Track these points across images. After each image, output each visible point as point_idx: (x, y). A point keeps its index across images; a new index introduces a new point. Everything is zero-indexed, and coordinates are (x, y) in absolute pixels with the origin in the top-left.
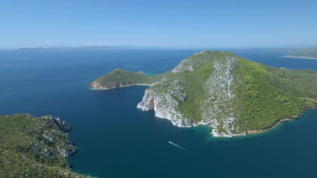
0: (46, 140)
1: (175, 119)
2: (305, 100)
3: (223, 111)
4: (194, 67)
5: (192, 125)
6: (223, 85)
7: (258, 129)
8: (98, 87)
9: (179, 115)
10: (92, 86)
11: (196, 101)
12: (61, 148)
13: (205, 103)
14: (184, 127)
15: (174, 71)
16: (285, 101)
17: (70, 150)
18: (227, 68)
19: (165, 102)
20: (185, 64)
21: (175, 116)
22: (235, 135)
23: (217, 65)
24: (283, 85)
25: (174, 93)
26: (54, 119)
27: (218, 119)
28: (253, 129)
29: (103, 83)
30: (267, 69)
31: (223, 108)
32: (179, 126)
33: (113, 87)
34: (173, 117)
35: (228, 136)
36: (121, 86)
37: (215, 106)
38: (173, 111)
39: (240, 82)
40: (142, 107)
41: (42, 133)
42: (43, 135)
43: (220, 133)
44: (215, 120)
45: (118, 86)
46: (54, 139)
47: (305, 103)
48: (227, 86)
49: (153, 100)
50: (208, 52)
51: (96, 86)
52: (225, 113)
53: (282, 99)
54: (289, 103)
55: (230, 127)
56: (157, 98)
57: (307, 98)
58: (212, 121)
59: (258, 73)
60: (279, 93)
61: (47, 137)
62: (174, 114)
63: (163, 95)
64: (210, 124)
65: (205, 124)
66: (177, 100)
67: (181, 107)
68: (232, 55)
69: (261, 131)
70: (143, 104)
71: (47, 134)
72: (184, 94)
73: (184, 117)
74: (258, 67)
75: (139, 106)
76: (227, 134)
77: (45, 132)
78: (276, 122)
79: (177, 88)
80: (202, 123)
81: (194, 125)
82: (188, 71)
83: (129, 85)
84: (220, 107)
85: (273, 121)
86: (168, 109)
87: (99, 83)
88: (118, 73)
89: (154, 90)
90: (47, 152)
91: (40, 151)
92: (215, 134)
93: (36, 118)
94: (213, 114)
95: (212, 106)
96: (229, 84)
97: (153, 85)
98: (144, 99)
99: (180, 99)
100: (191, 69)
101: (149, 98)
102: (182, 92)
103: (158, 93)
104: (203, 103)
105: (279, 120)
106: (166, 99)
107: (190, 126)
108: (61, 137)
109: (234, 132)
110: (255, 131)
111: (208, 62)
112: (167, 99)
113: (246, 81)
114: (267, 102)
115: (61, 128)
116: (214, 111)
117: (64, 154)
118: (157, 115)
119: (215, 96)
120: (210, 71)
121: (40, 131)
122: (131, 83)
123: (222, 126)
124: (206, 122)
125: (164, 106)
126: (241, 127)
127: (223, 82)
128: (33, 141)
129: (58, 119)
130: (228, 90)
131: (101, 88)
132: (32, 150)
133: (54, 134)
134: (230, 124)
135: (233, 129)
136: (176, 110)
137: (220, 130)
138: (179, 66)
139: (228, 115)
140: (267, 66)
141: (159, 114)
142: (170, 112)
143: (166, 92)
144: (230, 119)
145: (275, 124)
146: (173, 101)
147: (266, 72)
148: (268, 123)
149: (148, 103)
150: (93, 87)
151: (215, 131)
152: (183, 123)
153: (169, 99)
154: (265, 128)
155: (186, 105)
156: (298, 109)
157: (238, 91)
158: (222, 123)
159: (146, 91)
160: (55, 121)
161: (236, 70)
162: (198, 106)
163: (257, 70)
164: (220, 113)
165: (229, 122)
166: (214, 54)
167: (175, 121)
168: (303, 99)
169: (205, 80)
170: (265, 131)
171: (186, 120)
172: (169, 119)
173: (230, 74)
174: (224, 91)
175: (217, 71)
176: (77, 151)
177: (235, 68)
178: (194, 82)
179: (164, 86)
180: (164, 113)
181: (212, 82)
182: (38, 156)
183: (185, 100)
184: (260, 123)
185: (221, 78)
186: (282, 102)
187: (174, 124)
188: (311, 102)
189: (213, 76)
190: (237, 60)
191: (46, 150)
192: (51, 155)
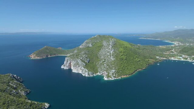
0: (12, 86)
1: (84, 72)
2: (149, 60)
3: (109, 67)
4: (92, 44)
5: (93, 75)
6: (108, 54)
7: (126, 75)
8: (35, 57)
9: (86, 70)
10: (31, 57)
11: (94, 62)
12: (21, 91)
13: (100, 63)
14: (89, 76)
15: (80, 47)
16: (139, 61)
17: (27, 92)
18: (110, 44)
19: (78, 64)
20: (87, 43)
21: (84, 71)
22: (115, 78)
23: (105, 43)
24: (138, 53)
25: (83, 59)
26: (13, 75)
27: (106, 71)
28: (124, 75)
29: (38, 55)
30: (131, 45)
31: (109, 65)
32: (87, 76)
33: (44, 57)
34: (82, 71)
35: (112, 79)
36: (49, 56)
37: (105, 64)
38: (82, 68)
39: (117, 52)
40: (64, 67)
41: (9, 83)
42: (10, 84)
43: (108, 78)
45: (47, 56)
46: (16, 86)
47: (149, 62)
48: (110, 54)
49: (71, 63)
50: (100, 36)
51: (33, 57)
52: (110, 68)
53: (138, 60)
54: (141, 62)
55: (113, 75)
56: (73, 62)
57: (150, 59)
58: (104, 72)
59: (126, 47)
60: (136, 57)
61: (12, 85)
62: (83, 70)
63: (76, 60)
64: (102, 74)
65: (100, 74)
66: (84, 62)
67: (86, 66)
68: (113, 38)
69: (128, 76)
70: (64, 66)
72: (88, 59)
73: (89, 71)
74: (126, 44)
75: (62, 67)
76: (111, 78)
77: (11, 82)
78: (135, 71)
79: (84, 56)
80: (98, 74)
81: (94, 75)
82: (89, 47)
83: (54, 56)
84: (107, 65)
85: (133, 71)
86: (80, 67)
87: (35, 55)
88: (47, 49)
89: (71, 57)
90: (15, 92)
91: (11, 91)
92: (106, 79)
93: (3, 75)
94: (104, 69)
95: (103, 65)
96: (112, 53)
97: (69, 55)
98: (65, 63)
99: (86, 61)
100: (90, 46)
101: (68, 62)
102: (87, 58)
103: (73, 59)
104: (98, 64)
105: (136, 70)
106: (78, 62)
107: (92, 76)
108: (20, 85)
109: (115, 77)
110: (125, 76)
111: (100, 41)
112: (79, 62)
113: (120, 51)
114: (131, 62)
115: (17, 80)
116: (104, 67)
117: (23, 93)
118: (73, 71)
119: (105, 60)
120: (101, 47)
121: (8, 82)
122: (55, 54)
123: (109, 74)
124: (100, 73)
125: (77, 66)
126: (118, 74)
127: (108, 52)
128: (5, 86)
129: (15, 76)
130: (111, 56)
131: (37, 58)
132: (7, 91)
133: (15, 83)
134: (113, 73)
135: (114, 75)
136: (84, 68)
137: (108, 76)
138: (84, 44)
139: (112, 69)
140: (131, 43)
141: (74, 71)
142: (81, 69)
143: (78, 58)
144: (113, 70)
145: (134, 72)
146: (82, 63)
147: (130, 46)
148: (131, 72)
149: (68, 65)
150: (31, 58)
151: (105, 77)
152: (89, 74)
153: (80, 62)
154: (130, 74)
155: (90, 64)
156: (145, 65)
157: (116, 56)
158: (109, 73)
159: (66, 58)
160: (14, 77)
161: (115, 46)
162: (96, 65)
163: (126, 45)
164: (107, 68)
165: (112, 72)
166: (103, 37)
167: (84, 73)
168: (148, 60)
169: (99, 51)
170: (130, 76)
171: (90, 72)
172: (81, 73)
173: (112, 48)
174: (109, 57)
175: (105, 47)
176: (30, 92)
177: (114, 44)
178: (92, 52)
179: (76, 55)
180: (78, 70)
181: (102, 52)
182: (10, 94)
183: (88, 62)
184: (128, 72)
185: (107, 50)
186: (138, 61)
187: (84, 75)
188: (151, 61)
189: (103, 49)
190: (115, 40)
191: (14, 91)
192: (17, 93)
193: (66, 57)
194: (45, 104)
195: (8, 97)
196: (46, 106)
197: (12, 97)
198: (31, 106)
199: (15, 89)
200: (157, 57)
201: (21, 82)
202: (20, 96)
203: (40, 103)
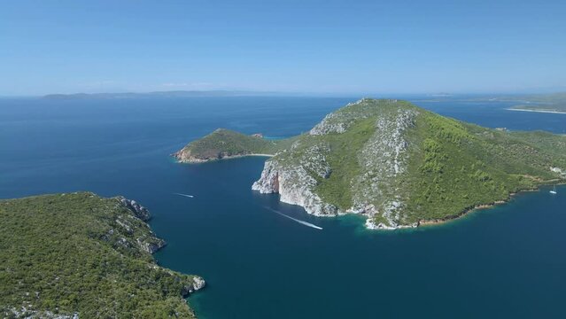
0: (122, 228)
1: (310, 204)
2: (521, 179)
3: (385, 192)
4: (345, 126)
5: (336, 212)
6: (388, 154)
7: (436, 219)
8: (188, 158)
9: (317, 198)
10: (179, 156)
11: (345, 178)
12: (142, 241)
13: (359, 181)
14: (323, 215)
15: (313, 132)
16: (486, 179)
17: (155, 245)
18: (395, 127)
19: (295, 179)
20: (331, 122)
21: (311, 201)
22: (400, 227)
23: (381, 123)
24: (489, 154)
25: (311, 166)
26: (127, 202)
27: (376, 204)
28: (429, 219)
29: (197, 152)
30: (470, 129)
31: (386, 188)
32: (317, 214)
33: (212, 159)
34: (307, 201)
35: (390, 228)
36: (226, 157)
37: (373, 185)
38: (308, 192)
39: (416, 148)
40: (260, 187)
41: (115, 218)
42: (117, 221)
43: (377, 224)
44: (372, 206)
45: (220, 157)
46: (132, 227)
47: (521, 182)
48: (394, 154)
49: (277, 177)
50: (370, 101)
51: (185, 157)
52: (388, 196)
53: (482, 176)
54: (492, 181)
55: (394, 215)
56: (284, 173)
57: (526, 176)
58: (368, 207)
59: (449, 135)
60: (479, 167)
61: (123, 225)
62: (309, 197)
63: (292, 168)
64: (364, 212)
65: (357, 212)
66: (315, 176)
67: (320, 187)
68: (410, 107)
69: (441, 222)
70: (261, 184)
71: (122, 221)
72: (326, 168)
73: (324, 201)
74: (451, 126)
75: (255, 187)
76: (388, 225)
77: (120, 217)
78: (468, 209)
79: (314, 158)
80: (352, 211)
81: (340, 214)
82: (335, 133)
83: (239, 155)
84: (381, 187)
85: (460, 209)
86: (300, 190)
87: (189, 152)
88: (221, 135)
89: (280, 161)
90: (126, 242)
91: (117, 240)
92: (370, 226)
93: (104, 199)
94: (370, 198)
95: (369, 185)
96: (397, 151)
98: (263, 175)
99: (319, 174)
100: (340, 129)
101: (271, 174)
102: (323, 163)
103: (284, 166)
104: (355, 181)
105: (472, 207)
106: (297, 175)
107: (333, 215)
108: (140, 226)
109: (399, 222)
110: (431, 222)
111: (369, 117)
112: (300, 174)
113: (425, 146)
114: (457, 179)
115: (137, 214)
116: (371, 193)
117: (145, 247)
118: (282, 200)
119: (375, 171)
120: (368, 134)
121: (112, 215)
122: (241, 152)
123: (380, 214)
124: (358, 209)
125: (294, 186)
126: (409, 215)
127: (388, 149)
128: (104, 226)
129: (133, 202)
130: (396, 161)
131: (193, 160)
132: (106, 238)
133: (130, 220)
134: (392, 211)
135: (397, 218)
136: (312, 191)
137: (378, 219)
138: (321, 125)
139: (391, 197)
140: (471, 124)
141: (286, 198)
142: (303, 195)
143: (298, 164)
144: (394, 203)
145: (464, 212)
146: (308, 178)
147: (464, 133)
148: (453, 210)
149: (269, 182)
150: (180, 159)
151: (370, 222)
152: (323, 210)
153: (301, 174)
154: (447, 218)
155: (330, 183)
156: (505, 192)
157: (411, 162)
158: (381, 210)
159: (266, 163)
160: (129, 205)
161: (412, 130)
162: (348, 186)
163: (448, 131)
164: (379, 195)
165: (393, 208)
166: (381, 105)
167: (310, 207)
168: (517, 176)
169: (362, 146)
170: (449, 221)
171: (327, 205)
172: (302, 205)
173: (400, 136)
174: (388, 162)
175: (380, 132)
176: (164, 246)
177: (410, 127)
178: (343, 149)
179: (295, 156)
180: (294, 197)
181: (371, 149)
182: (115, 247)
183: (327, 177)
184: (441, 210)
185: (385, 142)
186: (481, 180)
187: (309, 212)
188: (529, 181)
189: (373, 140)
190: (417, 113)
191: (124, 240)
192: (131, 246)
193: (267, 159)
194: (195, 279)
195: (106, 252)
196: (196, 283)
197: (115, 253)
198: (157, 279)
199: (127, 234)
200: (554, 170)
201: (145, 221)
202: (137, 254)
203: (183, 275)
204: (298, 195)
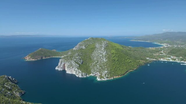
0: (7, 88)
1: (77, 73)
2: (139, 61)
3: (102, 68)
4: (85, 47)
5: (86, 76)
6: (101, 55)
7: (118, 75)
8: (30, 59)
9: (80, 71)
10: (26, 58)
11: (88, 64)
12: (16, 92)
13: (93, 64)
14: (82, 77)
15: (74, 49)
17: (21, 93)
18: (102, 47)
19: (71, 65)
20: (80, 45)
21: (78, 72)
22: (108, 79)
23: (97, 45)
24: (130, 54)
25: (76, 60)
27: (99, 72)
28: (117, 76)
29: (33, 57)
30: (122, 47)
31: (102, 66)
32: (80, 77)
33: (39, 59)
34: (76, 72)
35: (105, 80)
36: (44, 58)
37: (98, 66)
38: (76, 69)
39: (109, 53)
40: (59, 68)
41: (4, 84)
42: (5, 85)
43: (101, 79)
44: (98, 73)
45: (42, 58)
46: (11, 87)
47: (140, 63)
48: (103, 55)
49: (65, 64)
50: (92, 38)
51: (28, 59)
52: (103, 69)
53: (129, 61)
54: (132, 63)
55: (106, 75)
56: (67, 63)
57: (140, 61)
58: (97, 73)
59: (118, 49)
60: (128, 58)
61: (7, 86)
62: (77, 71)
63: (70, 61)
64: (95, 75)
65: (93, 75)
66: (78, 64)
67: (80, 67)
68: (105, 40)
69: (120, 76)
70: (59, 67)
71: (7, 85)
72: (81, 61)
73: (82, 72)
74: (118, 46)
75: (56, 68)
76: (104, 79)
77: (6, 83)
78: (127, 72)
79: (77, 58)
80: (91, 75)
81: (88, 76)
82: (82, 49)
83: (49, 57)
84: (100, 66)
85: (125, 72)
86: (73, 69)
87: (30, 57)
88: (41, 51)
89: (65, 59)
90: (10, 93)
91: (6, 93)
92: (98, 79)
95: (96, 66)
96: (104, 54)
97: (63, 57)
98: (59, 64)
99: (79, 63)
100: (84, 48)
101: (62, 64)
102: (80, 59)
103: (67, 61)
104: (91, 65)
107: (86, 77)
108: (15, 86)
109: (107, 78)
110: (117, 77)
111: (93, 44)
112: (73, 63)
113: (112, 53)
114: (122, 63)
115: (12, 81)
116: (97, 69)
117: (18, 94)
118: (67, 72)
119: (97, 61)
120: (93, 49)
122: (49, 56)
123: (101, 75)
125: (71, 67)
126: (110, 75)
127: (101, 54)
129: (10, 77)
130: (104, 58)
131: (32, 60)
132: (1, 93)
133: (10, 84)
134: (105, 74)
135: (107, 76)
136: (78, 69)
137: (101, 77)
138: (77, 46)
139: (104, 69)
140: (122, 45)
141: (68, 72)
142: (75, 70)
143: (72, 60)
144: (105, 71)
145: (126, 73)
146: (76, 65)
148: (123, 72)
149: (62, 66)
150: (26, 59)
151: (98, 78)
152: (82, 75)
154: (122, 75)
155: (83, 66)
156: (136, 66)
157: (108, 58)
159: (60, 60)
160: (9, 78)
161: (107, 48)
162: (89, 66)
164: (100, 69)
165: (105, 73)
166: (96, 40)
167: (78, 74)
169: (92, 53)
171: (83, 73)
172: (74, 74)
173: (104, 50)
174: (102, 58)
175: (97, 48)
176: (25, 93)
177: (106, 47)
178: (86, 54)
179: (70, 57)
180: (71, 71)
181: (95, 54)
182: (5, 96)
183: (82, 64)
184: (119, 73)
185: (100, 51)
186: (129, 62)
187: (77, 76)
188: (142, 62)
189: (96, 51)
190: (108, 42)
191: (9, 93)
192: (12, 95)
193: (60, 58)
195: (3, 98)
197: (6, 99)
199: (9, 90)
200: (147, 58)
201: (16, 84)
202: (15, 98)
204: (73, 70)
